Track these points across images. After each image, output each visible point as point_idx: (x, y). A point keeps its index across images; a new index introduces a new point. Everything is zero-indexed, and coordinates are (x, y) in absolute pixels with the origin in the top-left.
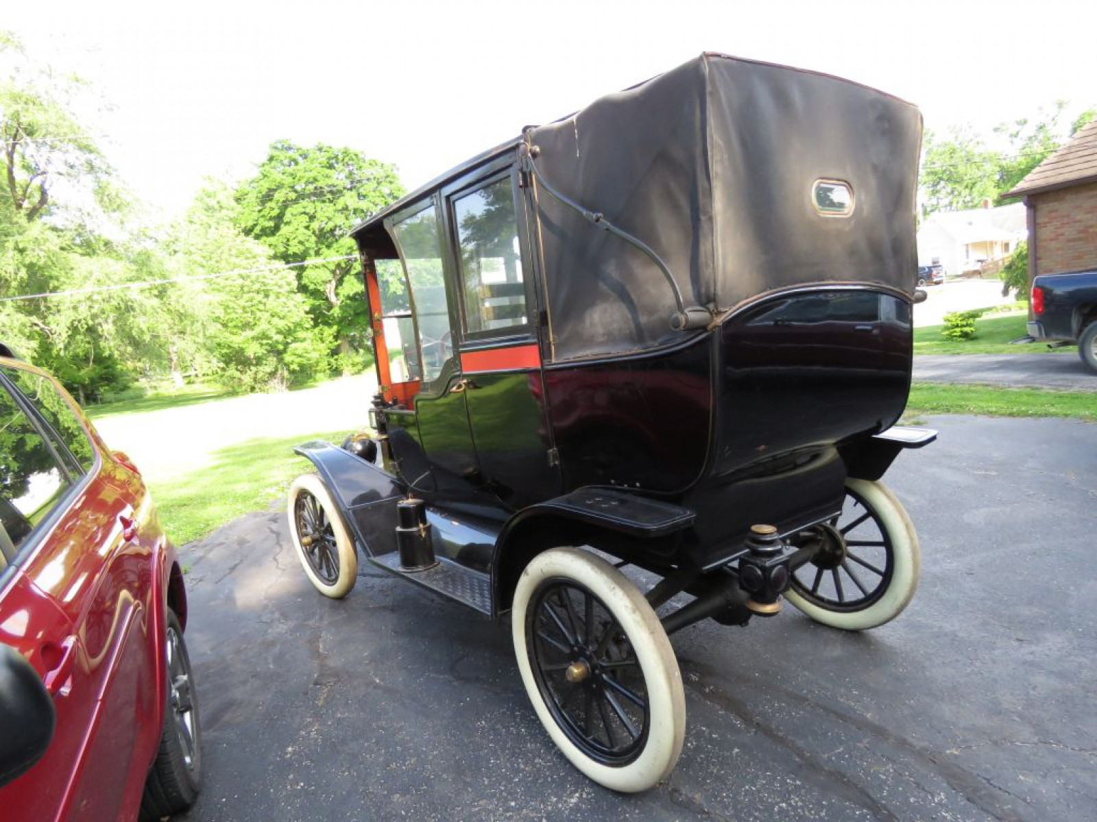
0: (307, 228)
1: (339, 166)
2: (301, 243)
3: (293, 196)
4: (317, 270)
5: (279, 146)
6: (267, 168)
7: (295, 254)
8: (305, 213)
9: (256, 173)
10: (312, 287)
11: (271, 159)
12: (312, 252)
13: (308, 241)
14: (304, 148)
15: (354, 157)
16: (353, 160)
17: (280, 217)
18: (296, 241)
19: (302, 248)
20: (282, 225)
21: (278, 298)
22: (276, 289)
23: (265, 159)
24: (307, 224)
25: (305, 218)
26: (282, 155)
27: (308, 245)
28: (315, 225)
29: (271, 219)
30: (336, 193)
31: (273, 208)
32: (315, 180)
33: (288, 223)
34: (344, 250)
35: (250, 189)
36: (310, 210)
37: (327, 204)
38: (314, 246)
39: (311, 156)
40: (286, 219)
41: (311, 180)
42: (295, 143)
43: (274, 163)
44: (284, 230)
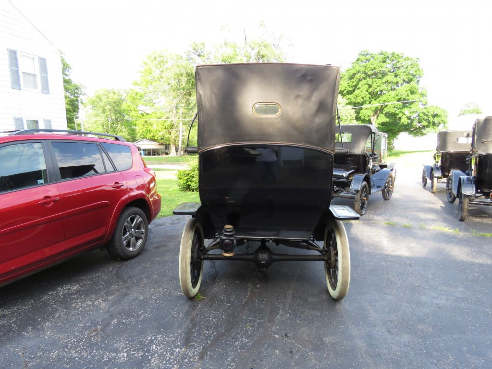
0: (367, 91)
1: (388, 61)
2: (363, 98)
3: (363, 76)
4: (367, 110)
5: (363, 54)
6: (355, 64)
7: (358, 103)
8: (367, 84)
9: (350, 67)
10: (363, 118)
11: (358, 60)
12: (367, 102)
13: (365, 97)
14: (374, 54)
15: (397, 57)
16: (395, 58)
17: (356, 86)
18: (360, 97)
19: (362, 100)
20: (356, 90)
21: (345, 122)
22: (345, 118)
23: (355, 60)
24: (367, 89)
25: (367, 86)
26: (363, 58)
27: (365, 99)
28: (370, 90)
29: (352, 87)
30: (384, 74)
31: (354, 82)
32: (375, 69)
33: (359, 88)
34: (381, 102)
35: (346, 73)
36: (370, 83)
37: (379, 79)
38: (368, 99)
39: (376, 57)
40: (358, 86)
41: (373, 68)
42: (370, 51)
43: (359, 62)
44: (357, 92)
